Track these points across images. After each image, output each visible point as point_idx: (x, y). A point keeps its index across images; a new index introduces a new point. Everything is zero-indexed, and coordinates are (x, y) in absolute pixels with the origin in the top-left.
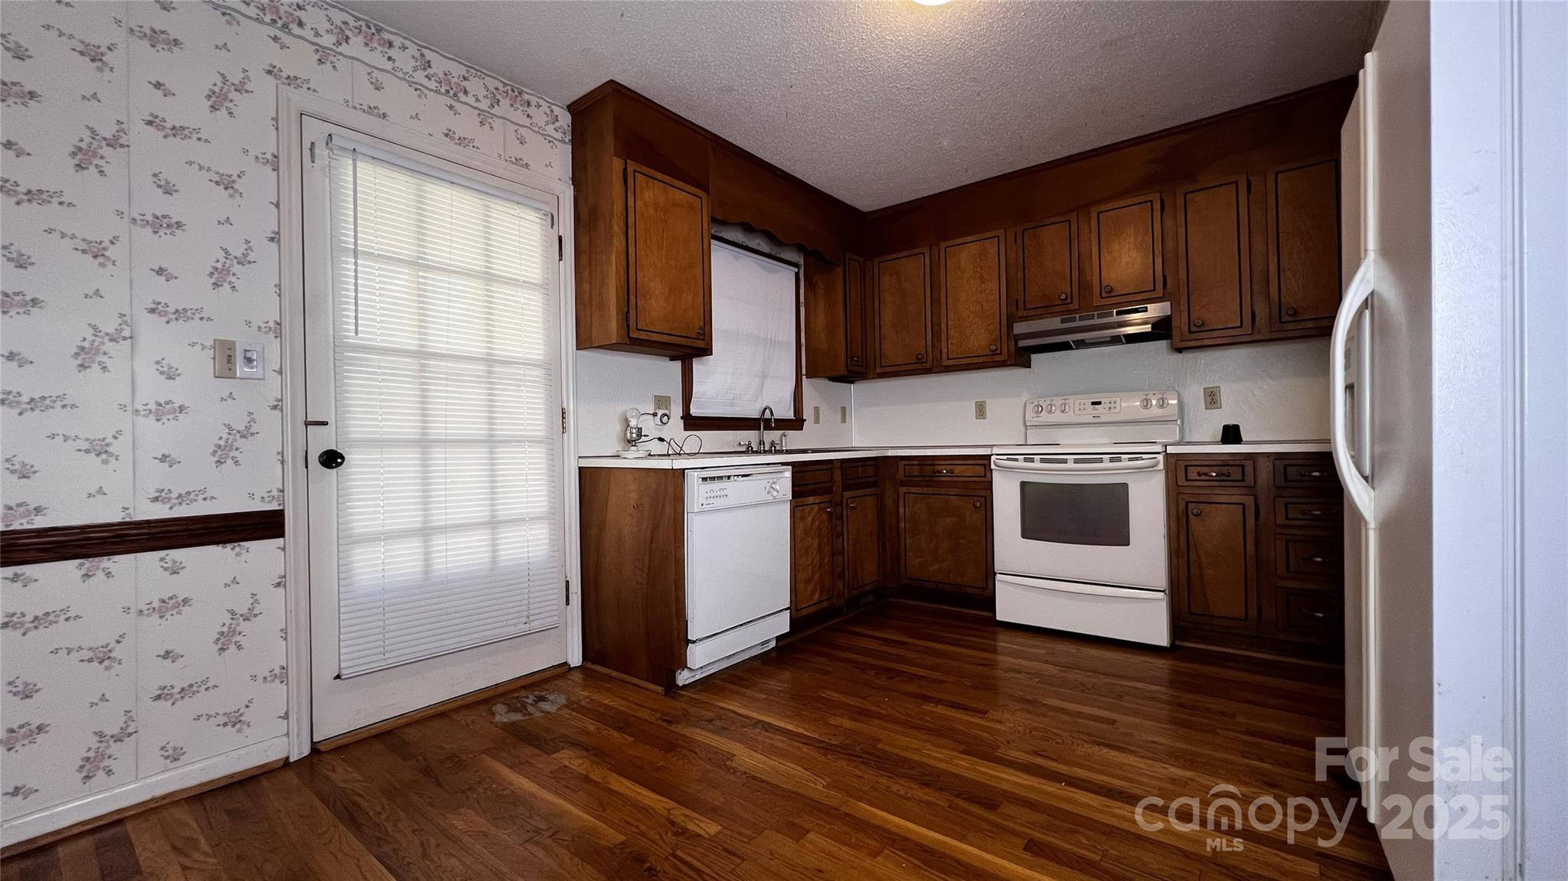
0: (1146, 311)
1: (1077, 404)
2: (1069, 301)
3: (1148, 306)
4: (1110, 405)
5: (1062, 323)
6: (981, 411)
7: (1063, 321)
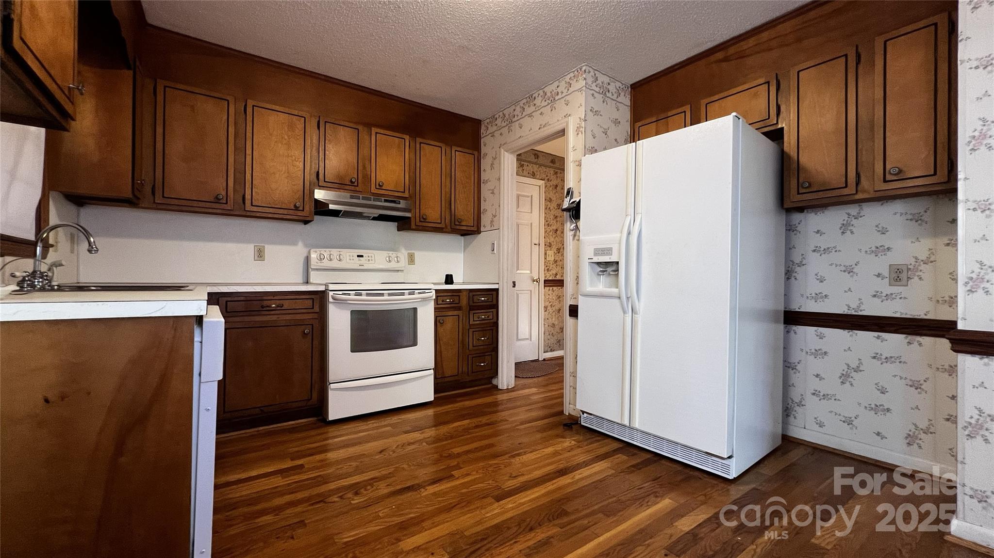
0: (400, 203)
1: (348, 256)
2: (356, 184)
3: (401, 201)
4: (369, 258)
5: (351, 198)
6: (260, 255)
7: (352, 197)
